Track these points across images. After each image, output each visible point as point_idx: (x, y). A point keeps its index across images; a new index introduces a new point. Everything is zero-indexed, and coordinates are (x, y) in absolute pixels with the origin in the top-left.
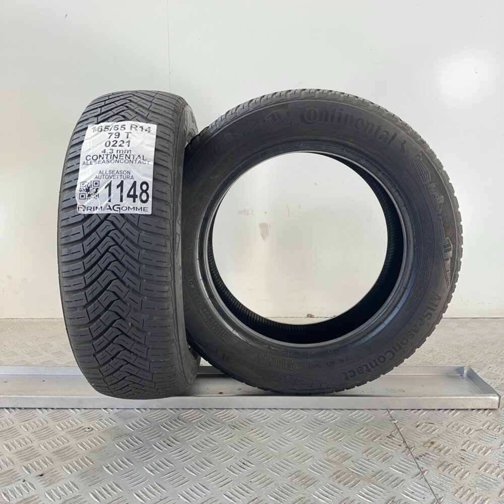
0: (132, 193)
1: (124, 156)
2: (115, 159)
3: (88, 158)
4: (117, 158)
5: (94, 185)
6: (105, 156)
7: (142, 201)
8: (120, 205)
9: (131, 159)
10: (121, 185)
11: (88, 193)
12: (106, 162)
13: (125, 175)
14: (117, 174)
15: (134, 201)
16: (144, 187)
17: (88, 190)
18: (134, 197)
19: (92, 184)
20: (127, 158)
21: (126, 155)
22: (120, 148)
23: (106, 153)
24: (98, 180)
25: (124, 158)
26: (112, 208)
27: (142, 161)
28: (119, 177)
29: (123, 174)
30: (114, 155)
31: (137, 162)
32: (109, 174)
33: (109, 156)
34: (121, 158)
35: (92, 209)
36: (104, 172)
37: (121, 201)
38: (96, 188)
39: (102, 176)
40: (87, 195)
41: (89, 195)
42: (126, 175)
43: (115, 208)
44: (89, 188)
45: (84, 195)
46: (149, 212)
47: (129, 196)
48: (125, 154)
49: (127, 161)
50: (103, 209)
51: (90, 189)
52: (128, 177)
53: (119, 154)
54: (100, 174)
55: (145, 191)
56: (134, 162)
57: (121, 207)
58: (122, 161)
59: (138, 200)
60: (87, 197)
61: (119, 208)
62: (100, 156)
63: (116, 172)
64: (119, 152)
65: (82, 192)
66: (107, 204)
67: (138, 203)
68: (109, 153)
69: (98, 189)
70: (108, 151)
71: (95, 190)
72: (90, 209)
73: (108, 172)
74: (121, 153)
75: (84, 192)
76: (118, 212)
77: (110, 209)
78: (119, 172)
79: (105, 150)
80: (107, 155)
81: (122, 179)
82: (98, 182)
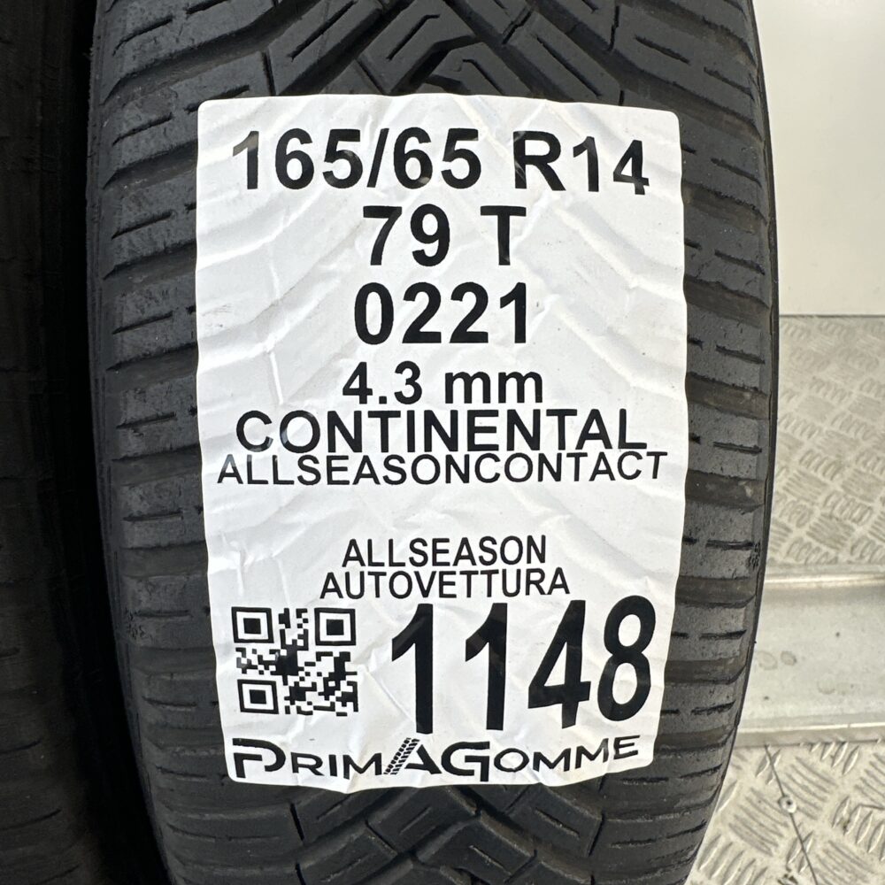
0: (557, 677)
1: (501, 423)
2: (440, 449)
3: (254, 428)
4: (452, 443)
5: (324, 637)
6: (371, 428)
7: (614, 711)
8: (485, 745)
9: (549, 445)
10: (492, 634)
11: (292, 680)
12: (381, 471)
13: (511, 571)
14: (465, 565)
15: (569, 719)
16: (629, 631)
17: (287, 666)
18: (571, 696)
19: (311, 626)
20: (521, 444)
21: (513, 418)
22: (467, 358)
23: (373, 404)
24: (346, 603)
25: (500, 438)
26: (438, 762)
27: (613, 455)
28: (479, 582)
29: (499, 565)
30: (430, 419)
31: (587, 465)
32: (410, 569)
33: (398, 428)
34: (480, 439)
35: (325, 768)
36: (381, 555)
37: (495, 719)
38: (337, 651)
39: (370, 581)
40: (283, 691)
41: (297, 694)
42: (523, 565)
43: (458, 759)
44: (293, 649)
45: (268, 689)
46: (645, 756)
47: (540, 695)
48: (503, 409)
49: (519, 468)
50: (385, 764)
51: (302, 658)
52: (532, 582)
53: (463, 410)
54: (353, 566)
55: (634, 656)
56: (568, 464)
57: (491, 753)
58: (488, 468)
59: (589, 708)
60: (282, 704)
61: (484, 761)
62: (334, 419)
63: (453, 547)
64: (459, 385)
65: (252, 675)
66: (409, 745)
67: (591, 726)
68: (393, 405)
69: (345, 657)
70: (386, 382)
71: (327, 666)
72: (313, 769)
73: (402, 553)
74: (477, 403)
75: (267, 676)
76: (474, 780)
77: (429, 766)
78: (477, 552)
79: (361, 370)
80: (384, 417)
81: (499, 597)
82: (346, 618)
